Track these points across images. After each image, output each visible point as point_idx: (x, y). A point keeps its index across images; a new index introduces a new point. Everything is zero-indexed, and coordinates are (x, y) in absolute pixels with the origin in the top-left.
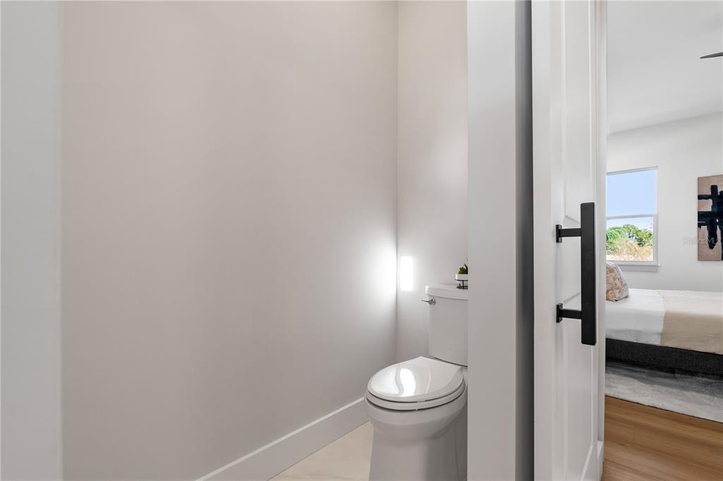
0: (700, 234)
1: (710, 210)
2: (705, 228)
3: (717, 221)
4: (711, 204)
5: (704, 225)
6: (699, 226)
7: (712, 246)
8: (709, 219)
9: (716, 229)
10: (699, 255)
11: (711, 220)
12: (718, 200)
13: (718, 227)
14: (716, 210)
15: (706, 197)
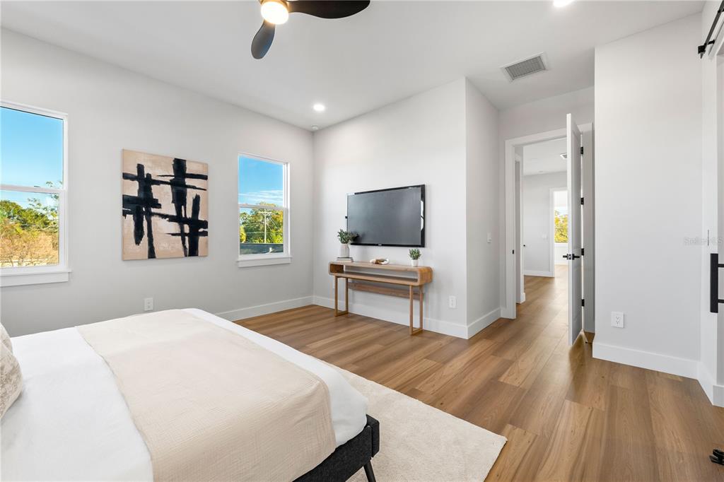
0: (125, 225)
1: (136, 195)
2: (130, 217)
3: (144, 209)
4: (137, 187)
5: (130, 213)
6: (125, 214)
7: (138, 242)
8: (134, 206)
9: (143, 220)
10: (123, 253)
11: (137, 207)
12: (145, 184)
13: (144, 219)
14: (142, 196)
15: (132, 178)
